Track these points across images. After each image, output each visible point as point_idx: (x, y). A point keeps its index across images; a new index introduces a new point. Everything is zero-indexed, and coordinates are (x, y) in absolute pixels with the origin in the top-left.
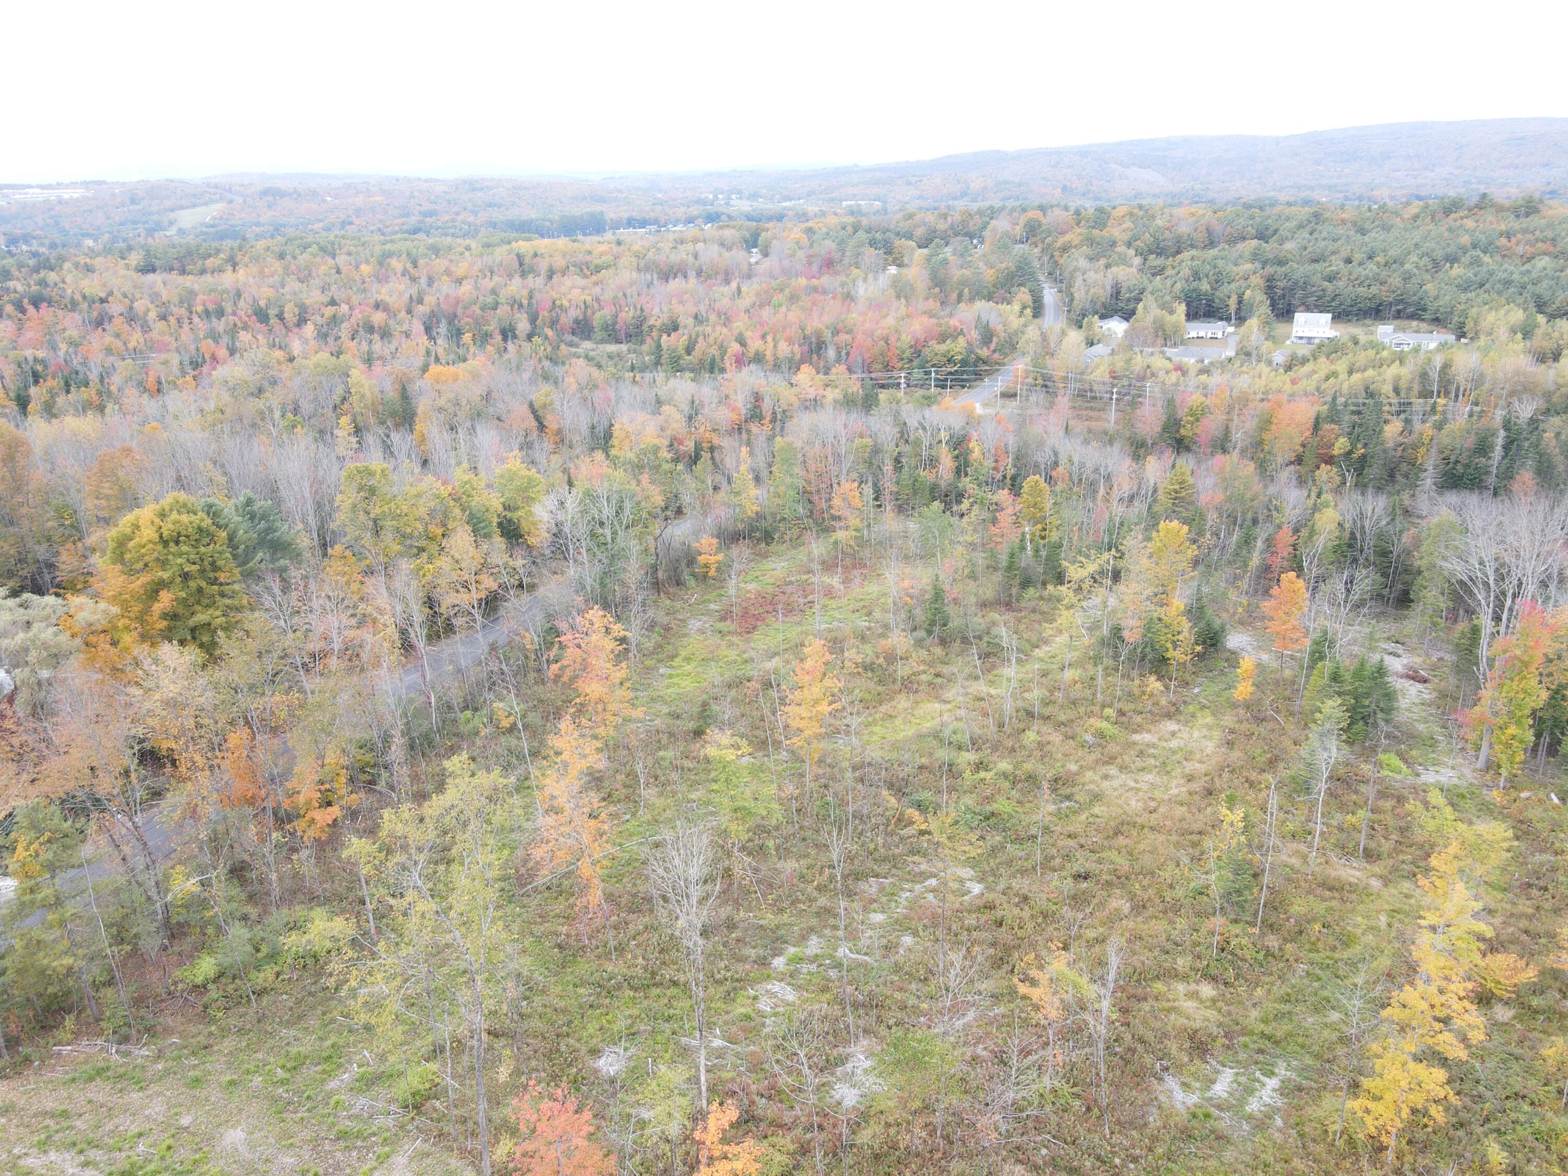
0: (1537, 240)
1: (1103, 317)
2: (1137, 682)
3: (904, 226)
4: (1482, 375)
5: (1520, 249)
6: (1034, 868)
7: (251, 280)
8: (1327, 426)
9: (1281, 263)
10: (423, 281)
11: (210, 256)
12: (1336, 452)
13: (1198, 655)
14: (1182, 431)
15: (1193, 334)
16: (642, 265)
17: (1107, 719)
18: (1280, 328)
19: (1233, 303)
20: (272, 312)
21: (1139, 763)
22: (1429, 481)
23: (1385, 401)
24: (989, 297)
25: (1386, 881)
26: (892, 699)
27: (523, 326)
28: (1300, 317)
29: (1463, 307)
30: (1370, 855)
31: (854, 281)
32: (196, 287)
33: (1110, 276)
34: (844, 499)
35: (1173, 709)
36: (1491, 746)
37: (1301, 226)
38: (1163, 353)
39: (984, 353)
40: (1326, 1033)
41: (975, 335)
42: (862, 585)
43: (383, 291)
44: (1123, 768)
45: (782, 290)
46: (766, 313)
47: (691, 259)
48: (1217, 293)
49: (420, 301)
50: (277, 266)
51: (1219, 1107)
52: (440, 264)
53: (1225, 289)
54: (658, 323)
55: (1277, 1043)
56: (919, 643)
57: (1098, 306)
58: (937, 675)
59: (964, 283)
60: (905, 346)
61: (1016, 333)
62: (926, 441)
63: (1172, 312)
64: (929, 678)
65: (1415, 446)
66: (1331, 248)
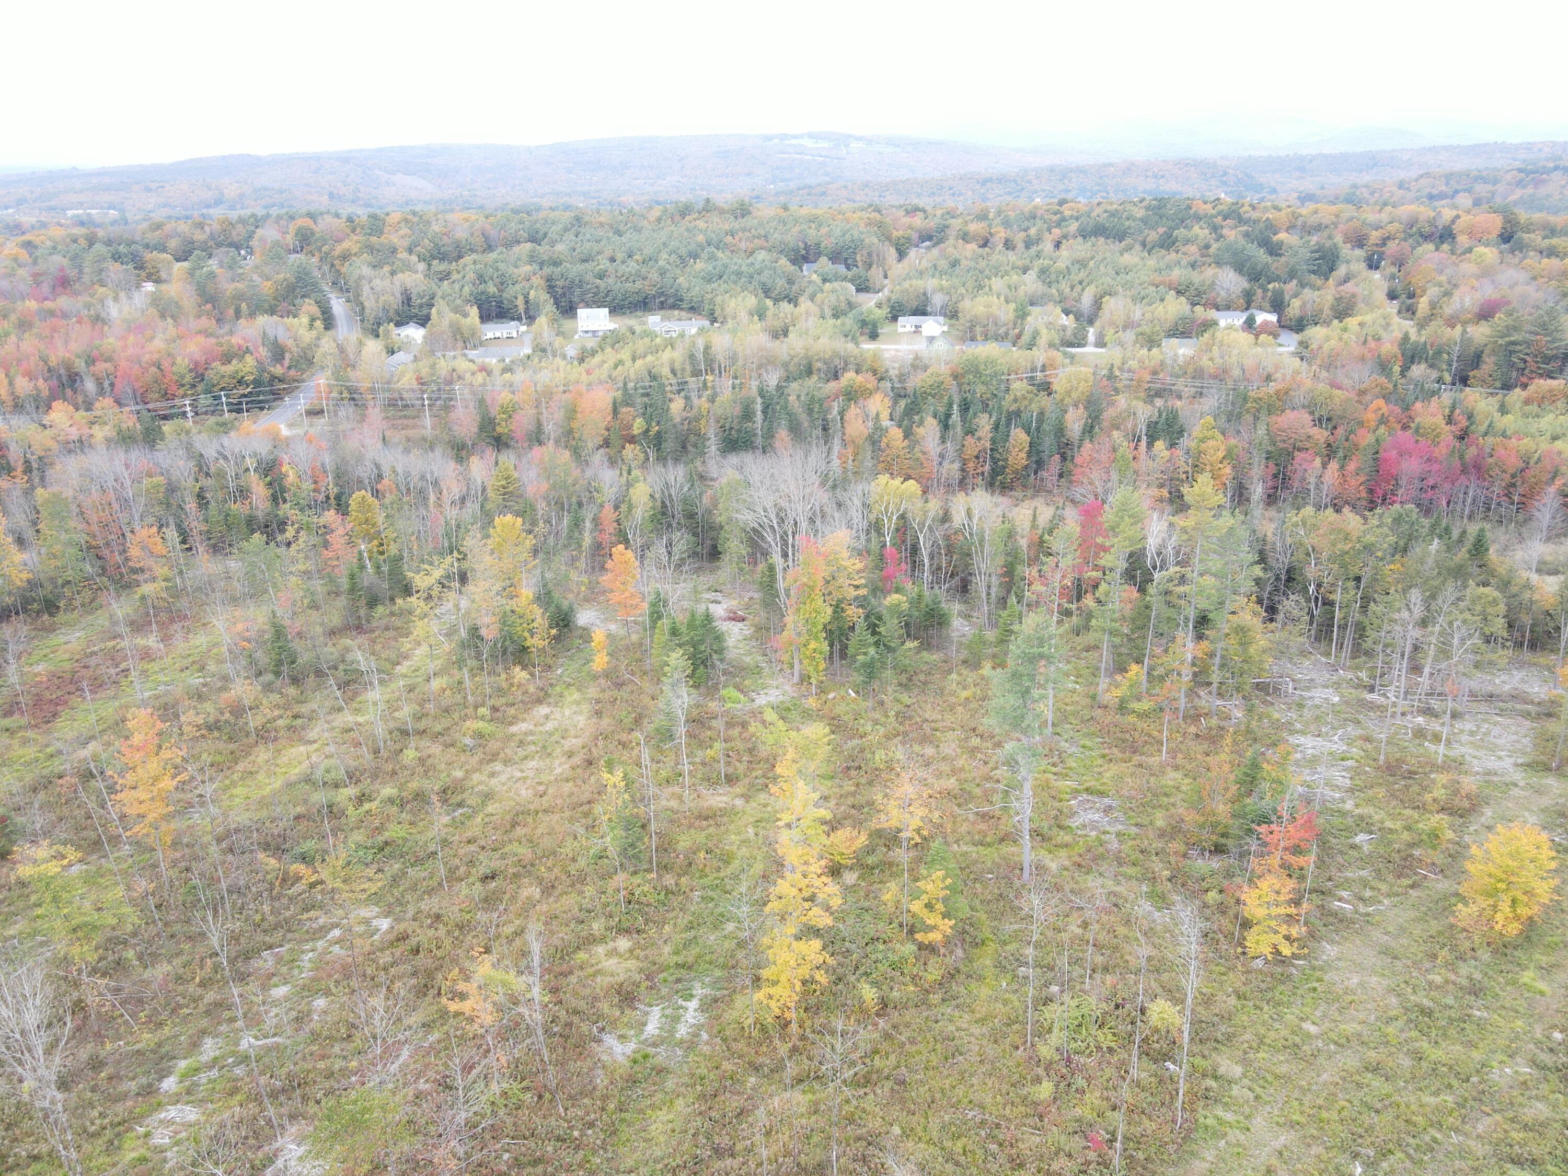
0: (754, 237)
1: (398, 324)
2: (503, 676)
4: (735, 353)
5: (743, 245)
6: (440, 884)
8: (624, 410)
9: (556, 263)
12: (636, 432)
13: (554, 638)
14: (498, 429)
15: (490, 335)
17: (483, 718)
18: (567, 324)
19: (520, 302)
21: (521, 753)
22: (713, 448)
23: (667, 383)
24: (272, 311)
25: (747, 797)
26: (248, 754)
28: (582, 312)
29: (710, 296)
30: (731, 780)
31: (102, 301)
33: (398, 284)
34: (143, 548)
35: (542, 694)
36: (801, 662)
37: (566, 230)
38: (465, 355)
39: (278, 370)
40: (726, 944)
41: (263, 352)
42: (186, 639)
44: (506, 762)
45: (5, 317)
48: (504, 295)
51: (655, 1045)
53: (510, 291)
55: (690, 968)
56: (268, 688)
57: (391, 314)
58: (296, 717)
59: (239, 297)
60: (183, 371)
61: (309, 347)
62: (231, 472)
63: (466, 315)
64: (288, 721)
65: (697, 419)
66: (596, 249)
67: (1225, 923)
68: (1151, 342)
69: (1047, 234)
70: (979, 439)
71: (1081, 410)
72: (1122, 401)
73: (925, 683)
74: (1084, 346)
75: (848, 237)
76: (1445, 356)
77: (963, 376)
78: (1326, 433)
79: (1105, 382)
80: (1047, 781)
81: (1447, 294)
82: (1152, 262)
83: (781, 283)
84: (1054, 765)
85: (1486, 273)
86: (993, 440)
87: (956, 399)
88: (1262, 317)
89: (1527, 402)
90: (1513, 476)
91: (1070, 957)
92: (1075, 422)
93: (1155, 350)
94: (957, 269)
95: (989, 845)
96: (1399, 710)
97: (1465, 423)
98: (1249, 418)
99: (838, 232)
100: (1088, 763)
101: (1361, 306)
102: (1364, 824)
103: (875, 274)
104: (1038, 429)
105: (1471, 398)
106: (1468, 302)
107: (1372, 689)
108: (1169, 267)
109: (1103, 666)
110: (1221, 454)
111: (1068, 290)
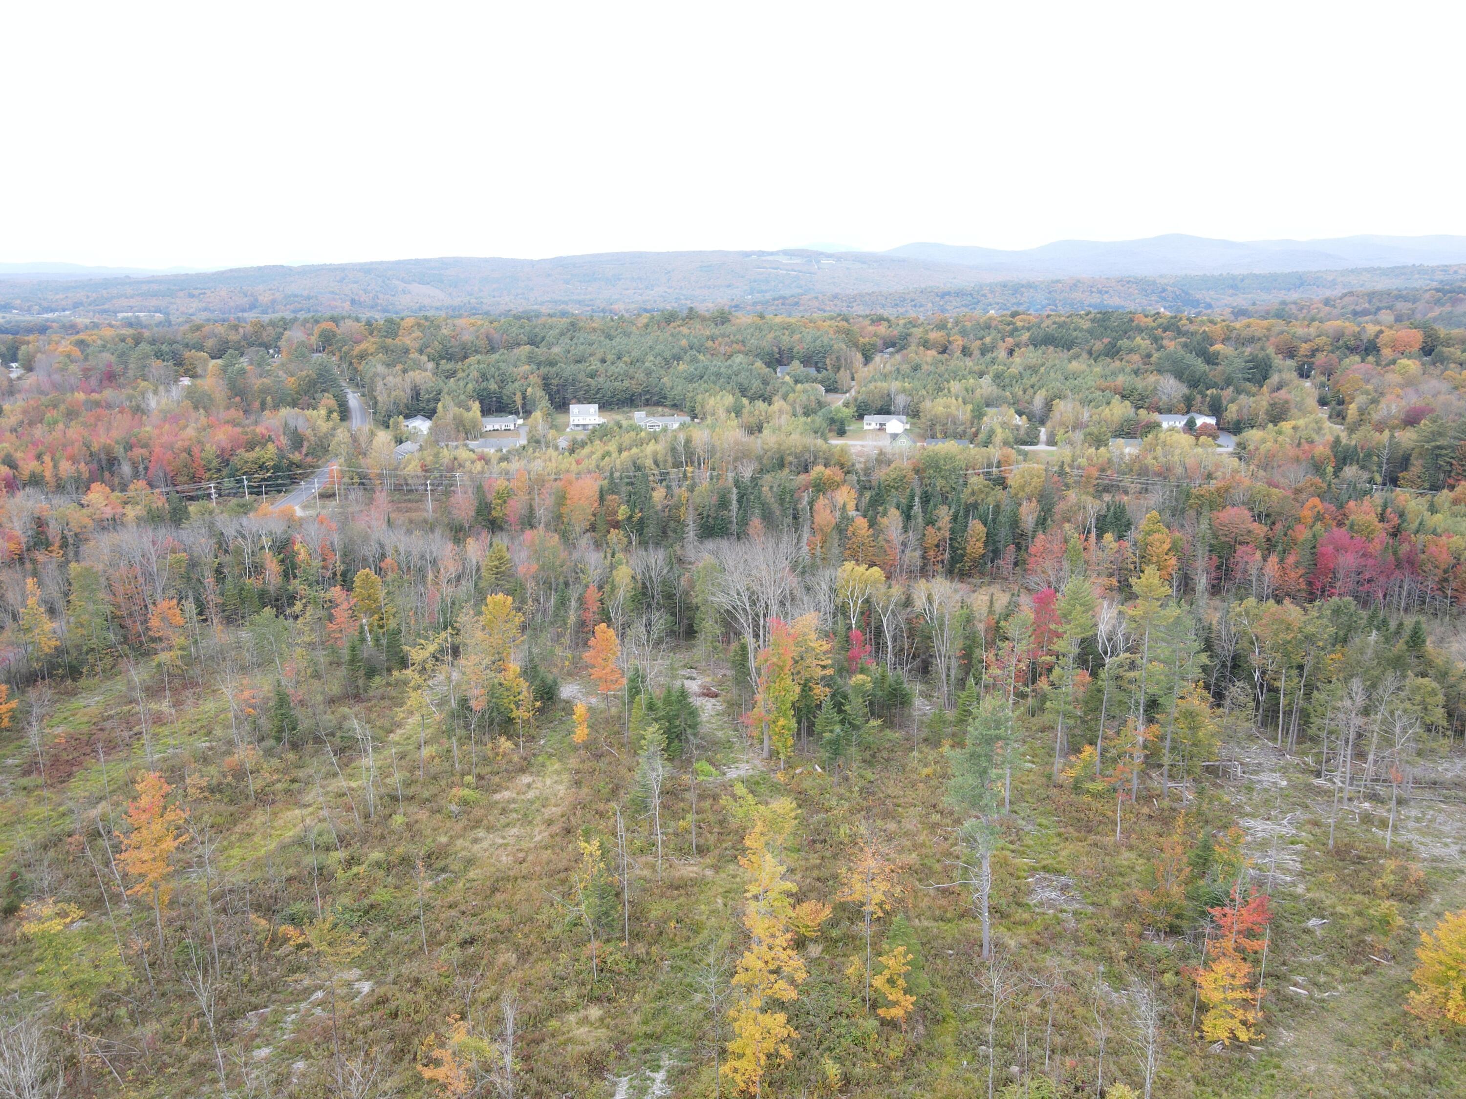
0: (732, 342)
1: (407, 417)
2: (490, 745)
3: (193, 337)
4: (713, 446)
5: (722, 349)
6: (421, 948)
8: (610, 497)
9: (552, 364)
12: (620, 518)
13: (539, 710)
14: (494, 513)
15: (489, 427)
17: (468, 786)
18: (560, 418)
19: (518, 398)
21: (503, 820)
22: (692, 534)
23: (650, 473)
24: (294, 404)
25: (717, 868)
26: (247, 816)
28: (574, 408)
29: (691, 394)
30: (702, 851)
31: (143, 394)
33: (408, 380)
34: (163, 619)
35: (525, 763)
36: (770, 738)
37: (562, 334)
38: (466, 445)
39: (296, 457)
40: (694, 1015)
41: (284, 441)
42: (196, 705)
44: (489, 829)
45: (55, 406)
46: (38, 431)
48: (504, 391)
53: (510, 388)
55: (658, 1038)
56: (269, 753)
57: (401, 407)
58: (293, 781)
59: (265, 391)
60: (211, 457)
61: (326, 436)
62: (247, 550)
63: (468, 409)
64: (285, 785)
65: (677, 507)
66: (588, 351)
67: (1182, 1006)
68: (1099, 442)
69: (1001, 343)
70: (939, 529)
71: (1034, 504)
72: (1072, 495)
73: (888, 760)
74: (1036, 444)
75: (818, 343)
76: (1375, 458)
77: (924, 471)
78: (1265, 529)
79: (1056, 478)
80: (1005, 858)
81: (1374, 401)
82: (1098, 369)
83: (756, 384)
84: (1011, 842)
85: (1410, 382)
86: (952, 531)
87: (918, 492)
88: (1201, 421)
89: (1455, 502)
90: (1445, 571)
91: (1030, 1037)
92: (1028, 514)
93: (1102, 449)
94: (919, 374)
95: (950, 921)
96: (1346, 795)
97: (1396, 521)
98: (1192, 513)
99: (809, 338)
100: (1045, 841)
101: (1294, 411)
102: (1316, 908)
103: (843, 376)
104: (994, 521)
105: (1402, 498)
106: (1394, 409)
107: (1318, 775)
108: (1114, 374)
109: (1058, 746)
110: (1166, 547)
111: (1021, 393)
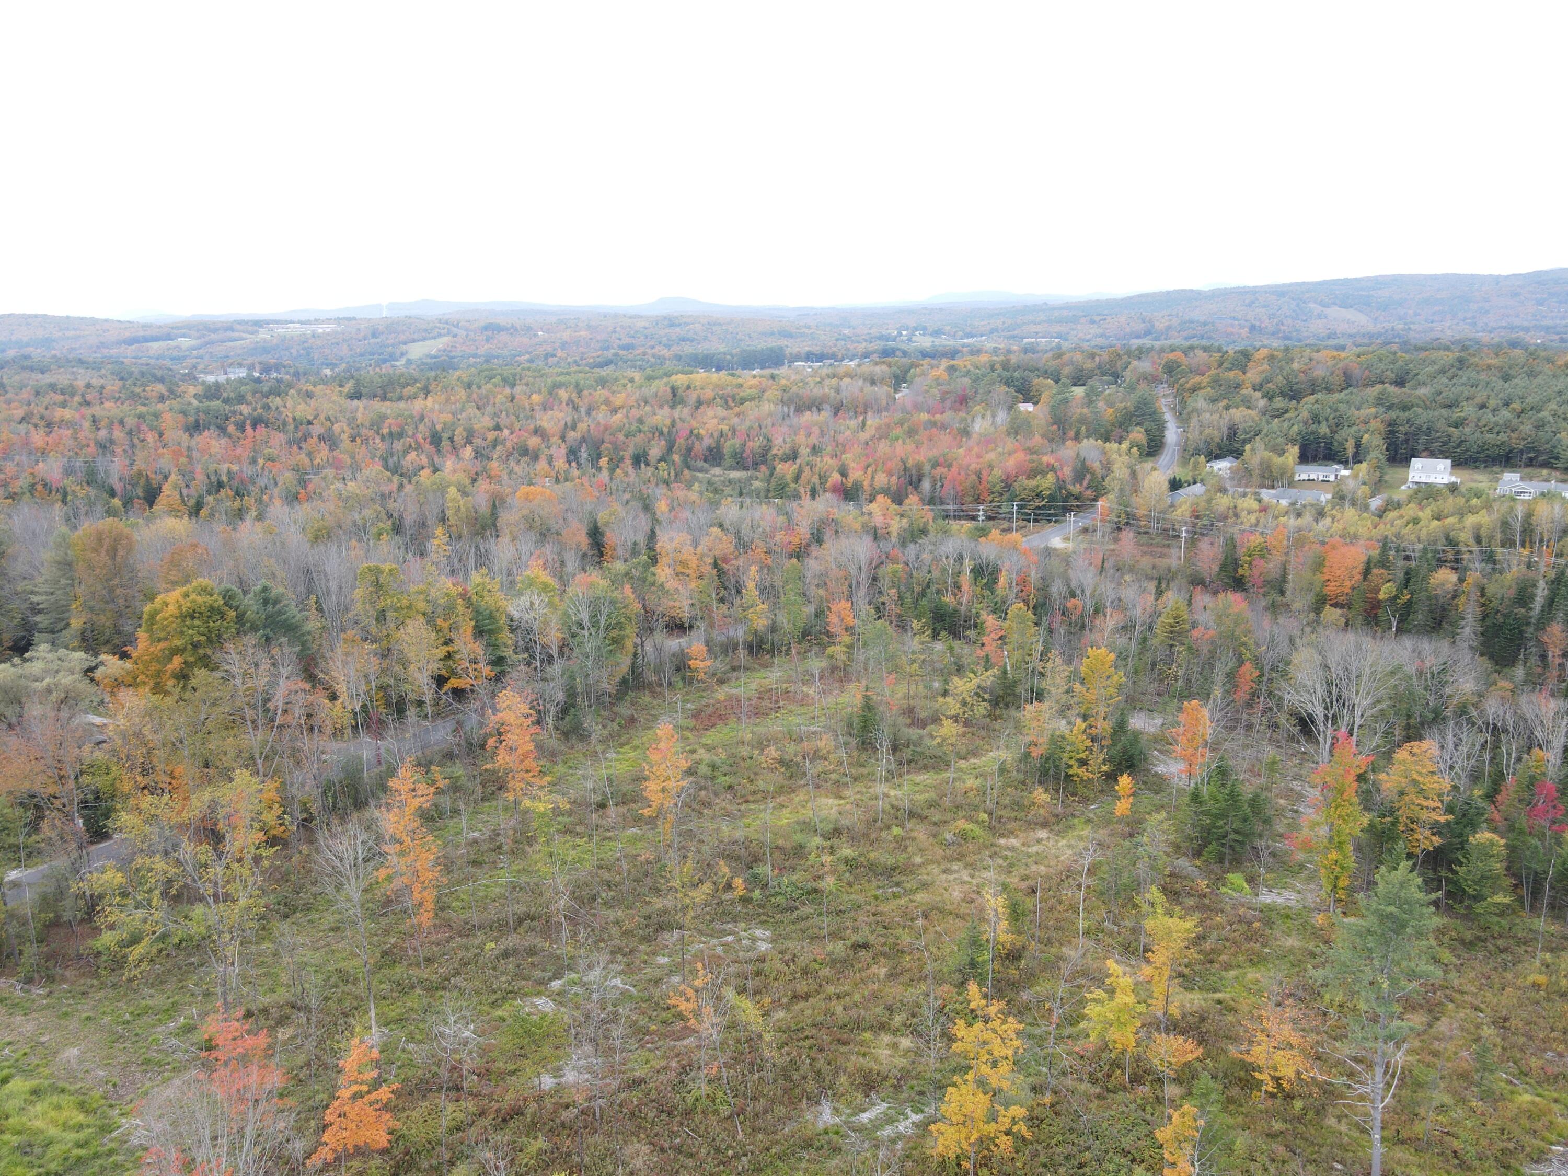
1: (1214, 457)
3: (1053, 364)
7: (437, 406)
8: (1377, 571)
9: (1405, 408)
10: (583, 410)
11: (408, 384)
12: (1381, 596)
14: (1240, 571)
15: (1304, 476)
16: (785, 398)
17: (980, 822)
18: (1393, 474)
19: (1350, 446)
20: (445, 436)
21: (987, 862)
22: (1467, 630)
24: (1101, 436)
26: (793, 791)
27: (655, 452)
28: (1416, 463)
31: (974, 417)
32: (389, 411)
33: (1227, 418)
34: (838, 617)
35: (1053, 820)
37: (1443, 372)
38: (1257, 494)
39: (1076, 489)
43: (545, 418)
44: (967, 865)
45: (902, 425)
46: (880, 446)
47: (833, 393)
48: (1337, 436)
49: (574, 428)
50: (462, 394)
51: (853, 1129)
52: (601, 394)
53: (1343, 434)
54: (780, 453)
56: (841, 746)
57: (1213, 447)
59: (1082, 420)
60: (995, 481)
63: (1282, 453)
66: (1466, 393)
